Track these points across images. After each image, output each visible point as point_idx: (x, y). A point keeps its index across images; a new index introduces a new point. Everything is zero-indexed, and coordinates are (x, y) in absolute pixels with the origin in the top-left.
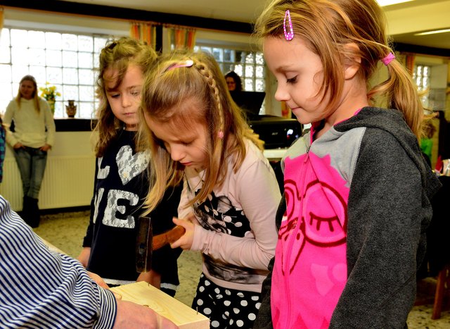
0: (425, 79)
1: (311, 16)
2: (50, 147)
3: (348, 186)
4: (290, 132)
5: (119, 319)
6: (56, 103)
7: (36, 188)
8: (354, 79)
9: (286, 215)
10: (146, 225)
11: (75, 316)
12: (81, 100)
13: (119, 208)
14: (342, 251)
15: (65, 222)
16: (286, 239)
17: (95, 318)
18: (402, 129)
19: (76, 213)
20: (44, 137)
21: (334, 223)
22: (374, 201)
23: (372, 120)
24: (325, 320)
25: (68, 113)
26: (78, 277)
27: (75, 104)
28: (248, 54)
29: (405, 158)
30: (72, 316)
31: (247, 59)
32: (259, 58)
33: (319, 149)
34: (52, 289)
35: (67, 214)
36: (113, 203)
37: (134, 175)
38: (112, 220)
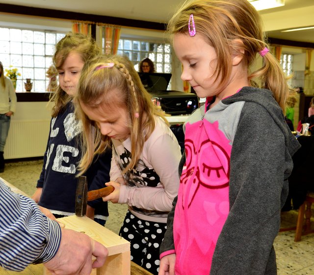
0: (289, 64)
1: (208, 18)
2: (13, 113)
3: (231, 144)
4: (190, 103)
5: (63, 243)
6: (17, 81)
7: (2, 143)
8: (239, 66)
9: (185, 165)
10: (82, 182)
11: (30, 241)
12: (36, 78)
13: (64, 159)
14: (225, 191)
15: (23, 169)
16: (185, 183)
17: (45, 242)
18: (271, 103)
19: (31, 162)
20: (8, 106)
21: (221, 171)
22: (250, 155)
23: (249, 96)
24: (213, 243)
25: (26, 88)
26: (33, 212)
27: (31, 81)
28: (159, 45)
29: (273, 124)
30: (28, 241)
31: (158, 49)
32: (167, 48)
33: (211, 117)
34: (13, 221)
35: (25, 163)
36: (60, 155)
37: (76, 134)
38: (59, 167)
